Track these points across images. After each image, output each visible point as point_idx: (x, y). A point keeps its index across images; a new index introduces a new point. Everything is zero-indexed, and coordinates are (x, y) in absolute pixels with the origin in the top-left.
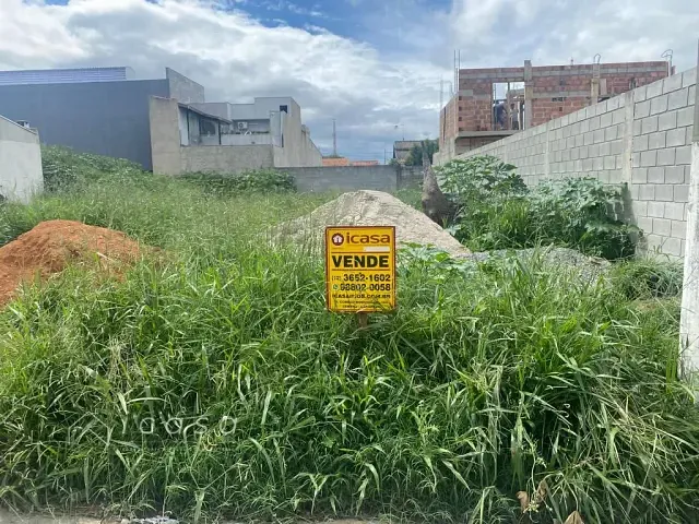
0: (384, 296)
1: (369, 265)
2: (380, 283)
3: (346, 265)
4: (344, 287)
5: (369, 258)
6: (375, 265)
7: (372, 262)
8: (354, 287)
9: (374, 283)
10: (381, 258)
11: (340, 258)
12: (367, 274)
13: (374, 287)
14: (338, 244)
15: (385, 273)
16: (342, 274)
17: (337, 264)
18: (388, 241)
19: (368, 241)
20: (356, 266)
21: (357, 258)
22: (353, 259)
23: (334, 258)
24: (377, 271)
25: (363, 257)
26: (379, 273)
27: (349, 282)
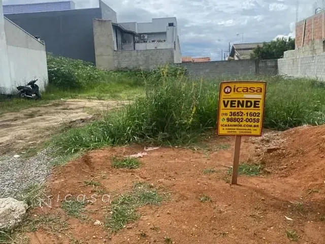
0: (255, 126)
1: (247, 106)
2: (253, 117)
3: (231, 106)
4: (228, 120)
5: (247, 102)
6: (251, 106)
7: (249, 104)
8: (235, 120)
9: (249, 117)
10: (255, 102)
11: (228, 101)
12: (245, 112)
13: (249, 120)
14: (227, 93)
15: (256, 112)
16: (228, 112)
17: (226, 106)
18: (261, 91)
19: (247, 91)
20: (238, 107)
21: (239, 102)
22: (236, 103)
23: (224, 102)
24: (252, 110)
25: (243, 102)
26: (253, 111)
27: (233, 117)
